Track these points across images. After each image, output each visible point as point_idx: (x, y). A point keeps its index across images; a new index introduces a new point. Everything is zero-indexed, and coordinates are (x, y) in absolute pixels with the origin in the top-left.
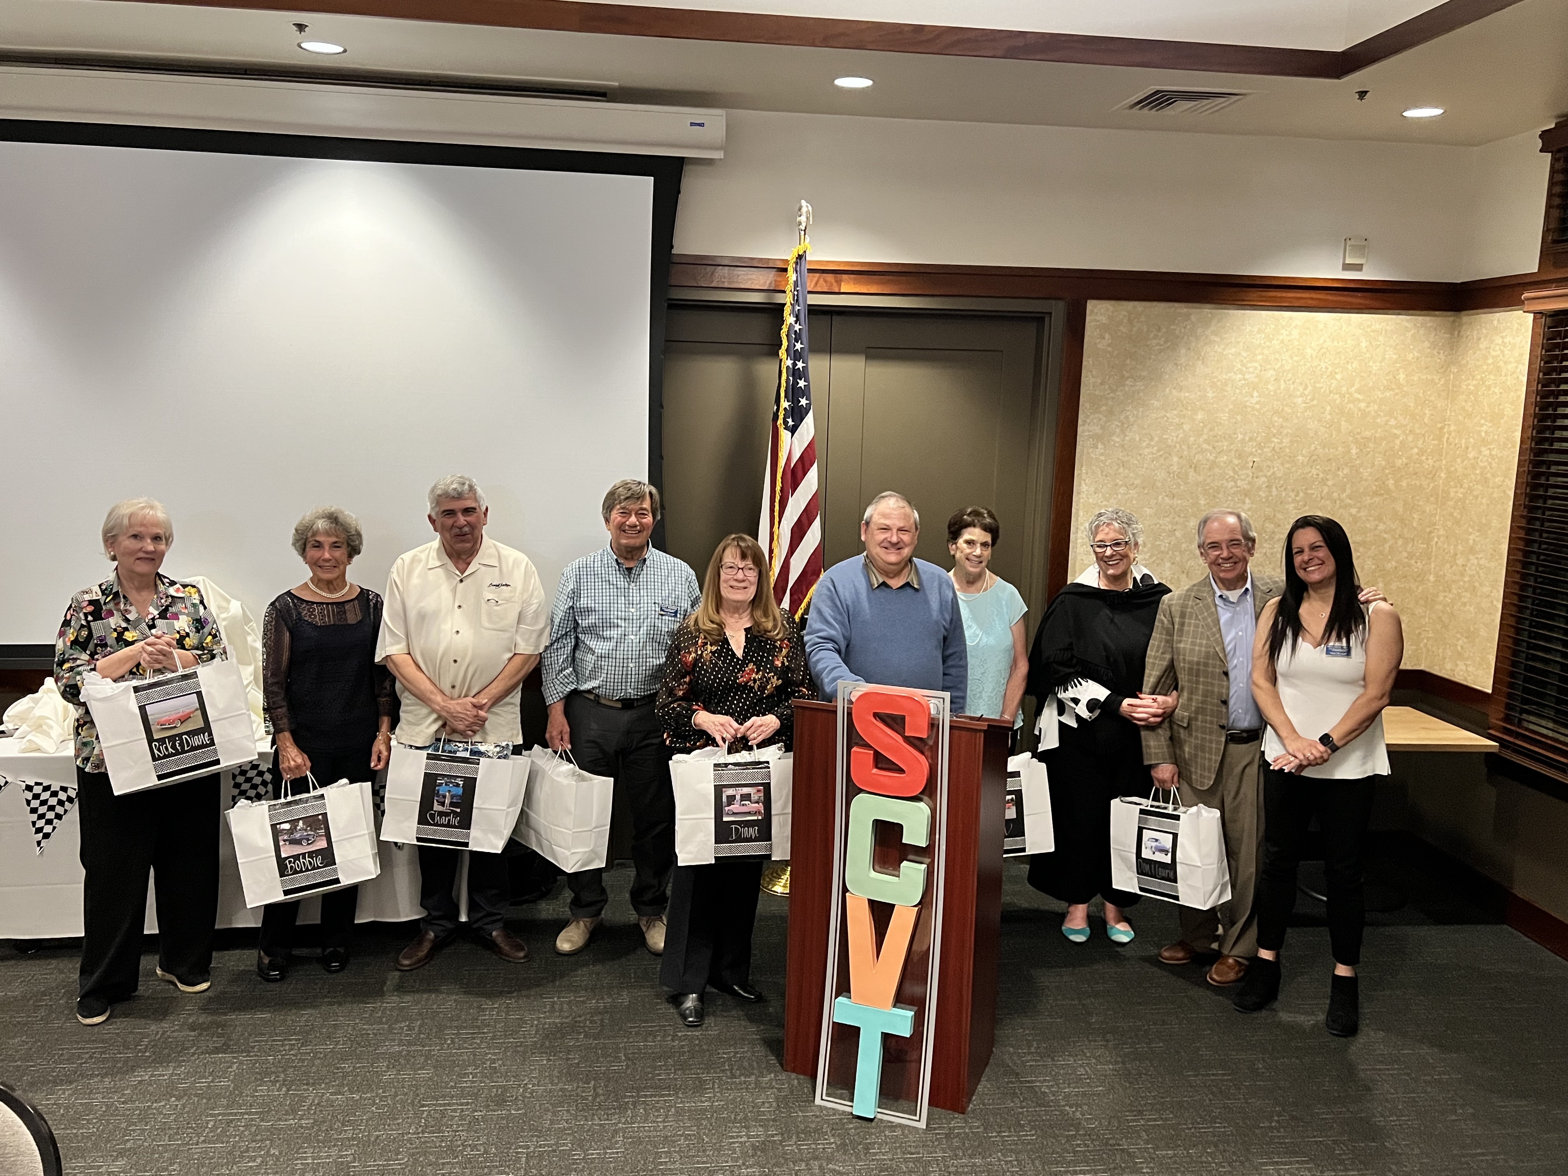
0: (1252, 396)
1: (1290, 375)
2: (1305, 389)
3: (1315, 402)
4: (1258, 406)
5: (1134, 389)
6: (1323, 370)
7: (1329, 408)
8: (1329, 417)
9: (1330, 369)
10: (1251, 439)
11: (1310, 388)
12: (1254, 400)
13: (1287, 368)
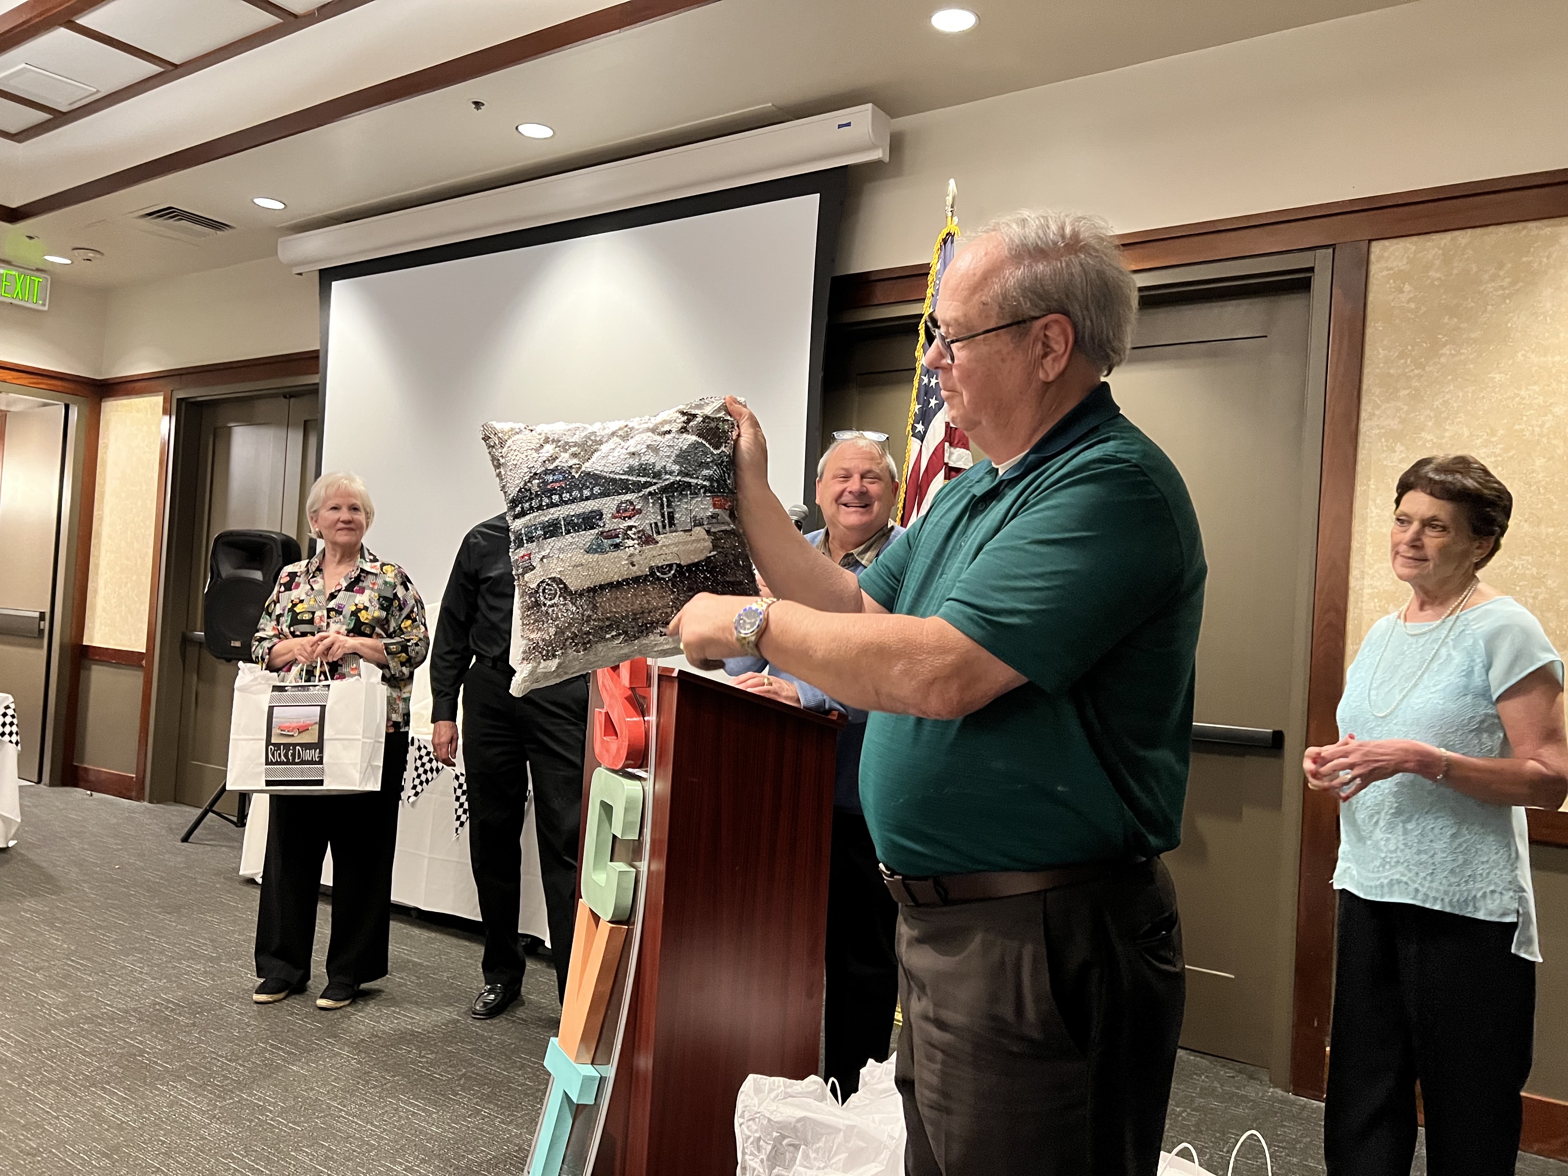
5: (1456, 359)
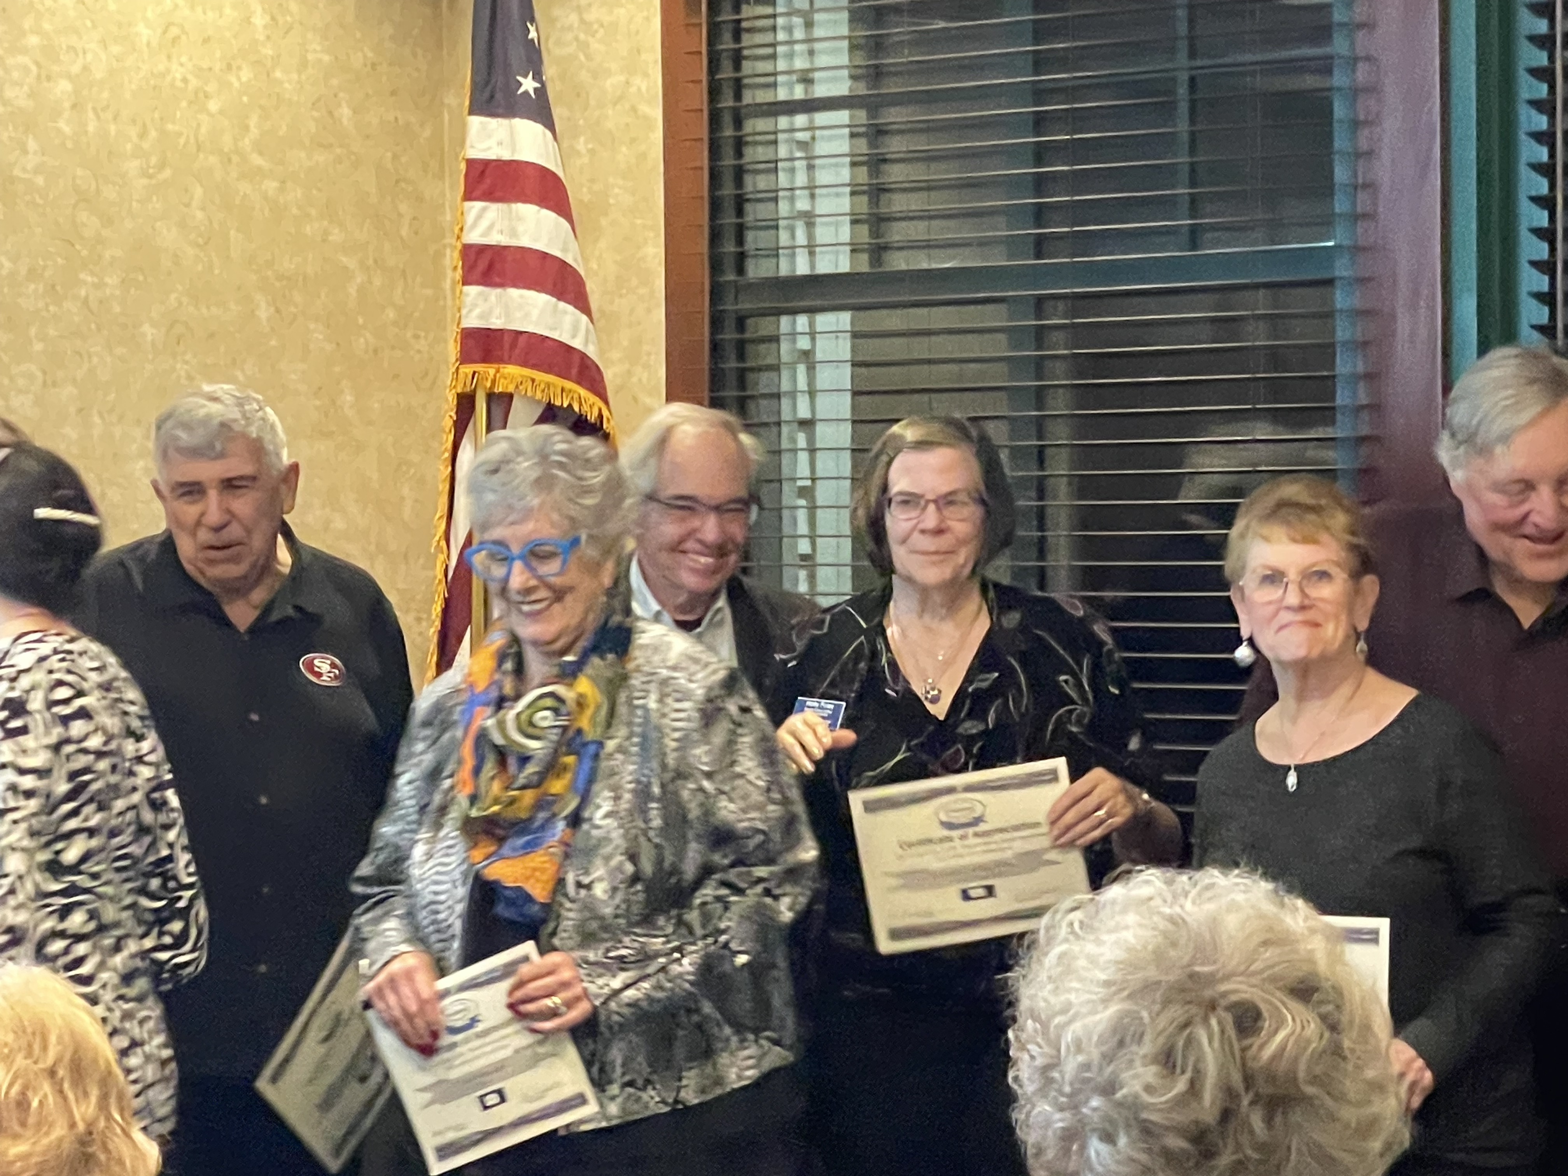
0: (25, 152)
1: (105, 95)
2: (143, 135)
3: (167, 173)
4: (40, 180)
6: (179, 84)
7: (198, 191)
8: (199, 215)
9: (194, 82)
10: (33, 274)
11: (153, 134)
12: (31, 161)
13: (99, 75)
